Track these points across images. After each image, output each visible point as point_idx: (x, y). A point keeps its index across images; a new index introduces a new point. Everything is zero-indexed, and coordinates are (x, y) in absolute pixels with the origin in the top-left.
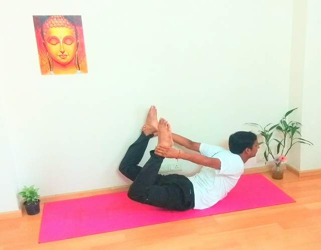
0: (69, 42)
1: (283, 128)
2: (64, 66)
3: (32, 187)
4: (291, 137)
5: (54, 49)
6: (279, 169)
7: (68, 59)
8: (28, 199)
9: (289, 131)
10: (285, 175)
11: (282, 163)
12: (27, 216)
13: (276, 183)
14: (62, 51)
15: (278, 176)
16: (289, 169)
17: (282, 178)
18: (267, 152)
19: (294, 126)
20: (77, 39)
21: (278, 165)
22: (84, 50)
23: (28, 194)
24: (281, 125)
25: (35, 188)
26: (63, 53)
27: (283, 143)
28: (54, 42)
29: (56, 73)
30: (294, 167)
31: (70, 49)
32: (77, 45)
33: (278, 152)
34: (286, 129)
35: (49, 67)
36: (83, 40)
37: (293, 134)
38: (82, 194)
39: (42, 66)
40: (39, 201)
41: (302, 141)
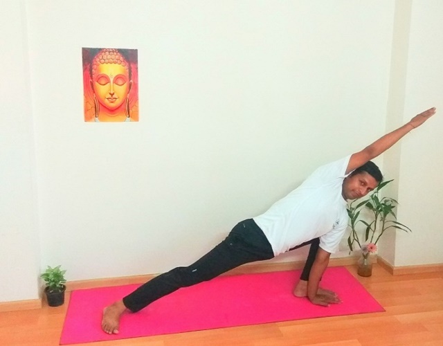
0: (120, 82)
1: (375, 206)
2: (112, 111)
3: (57, 268)
4: (383, 219)
5: (103, 90)
6: (366, 262)
7: (118, 102)
8: (52, 284)
9: (381, 210)
10: (374, 271)
11: (371, 254)
12: (48, 308)
13: (363, 281)
14: (112, 93)
15: (365, 272)
16: (380, 262)
17: (371, 275)
18: (352, 238)
19: (388, 204)
20: (130, 79)
21: (365, 257)
22: (137, 92)
23: (51, 277)
24: (371, 202)
25: (61, 269)
26: (112, 95)
27: (373, 227)
28: (103, 81)
29: (101, 120)
30: (387, 260)
31: (120, 91)
32: (130, 86)
33: (367, 238)
34: (378, 208)
35: (94, 112)
36: (137, 81)
37: (385, 215)
38: (117, 280)
39: (86, 110)
40: (64, 287)
41: (397, 225)
